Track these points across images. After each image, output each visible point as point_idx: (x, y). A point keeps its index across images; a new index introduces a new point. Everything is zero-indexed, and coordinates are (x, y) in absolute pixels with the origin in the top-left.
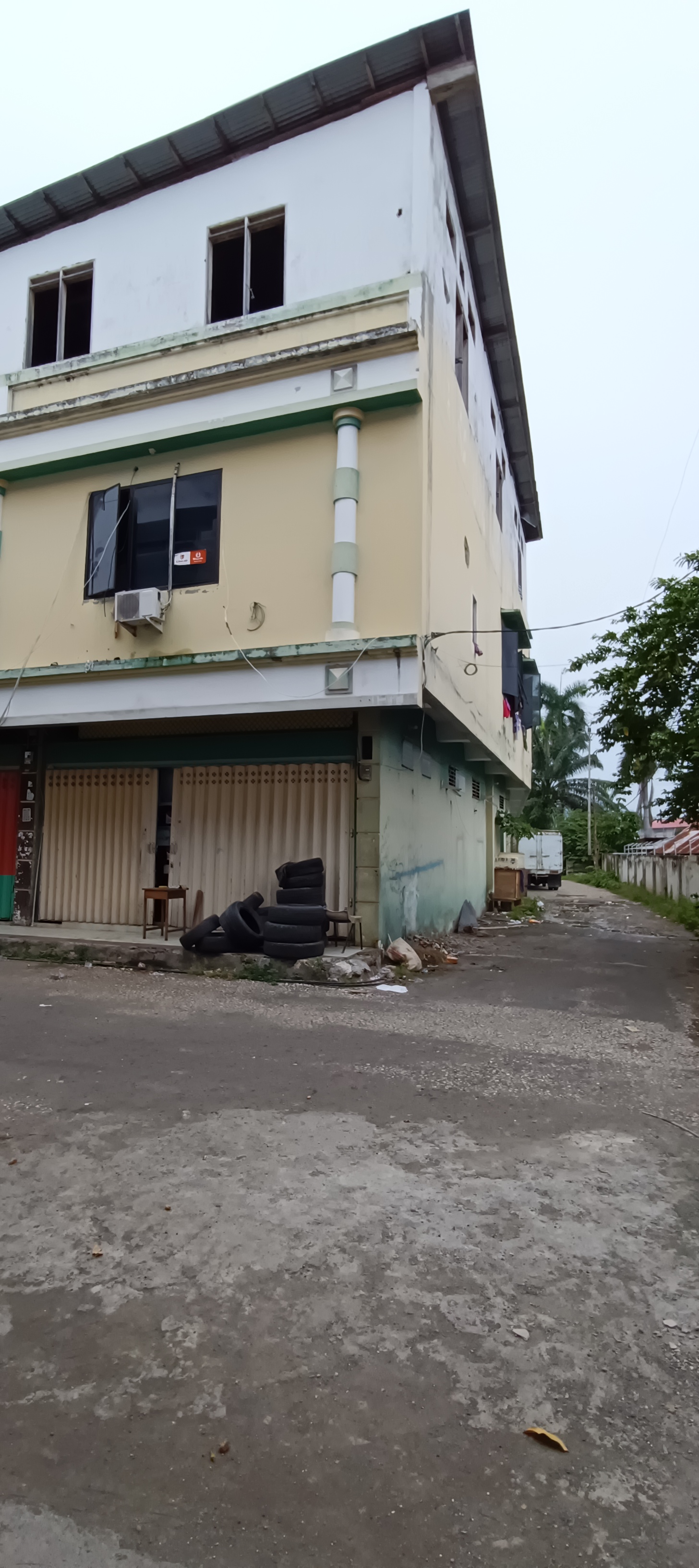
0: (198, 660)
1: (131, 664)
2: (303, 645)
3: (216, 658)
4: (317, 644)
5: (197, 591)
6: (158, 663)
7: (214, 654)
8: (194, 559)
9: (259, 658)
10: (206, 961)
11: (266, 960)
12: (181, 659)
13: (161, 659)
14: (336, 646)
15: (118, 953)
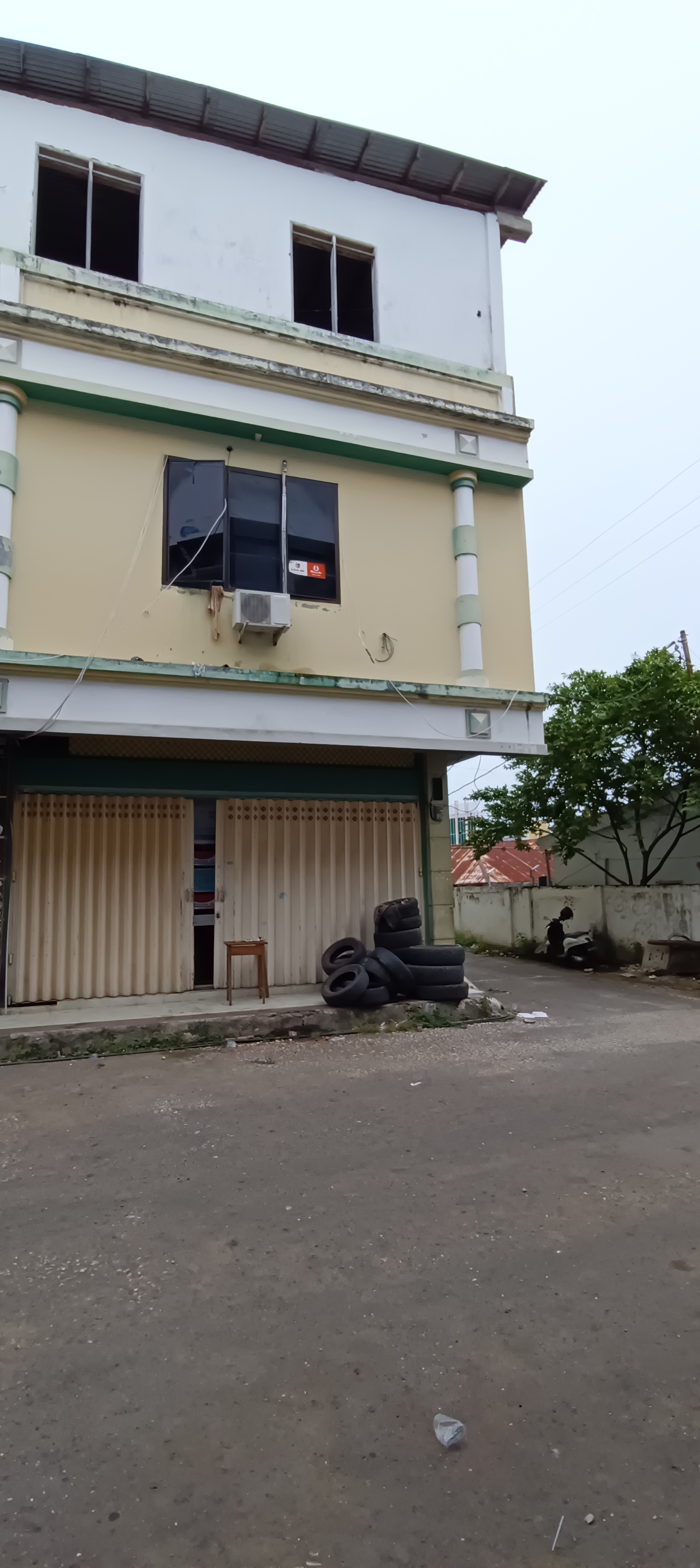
0: (342, 684)
1: (259, 677)
2: (452, 686)
3: (363, 686)
4: (465, 687)
5: (316, 607)
6: (294, 681)
7: (361, 680)
8: (312, 571)
9: (409, 693)
10: (366, 1016)
11: (433, 1006)
12: (322, 680)
13: (298, 676)
14: (483, 693)
15: (254, 1024)
